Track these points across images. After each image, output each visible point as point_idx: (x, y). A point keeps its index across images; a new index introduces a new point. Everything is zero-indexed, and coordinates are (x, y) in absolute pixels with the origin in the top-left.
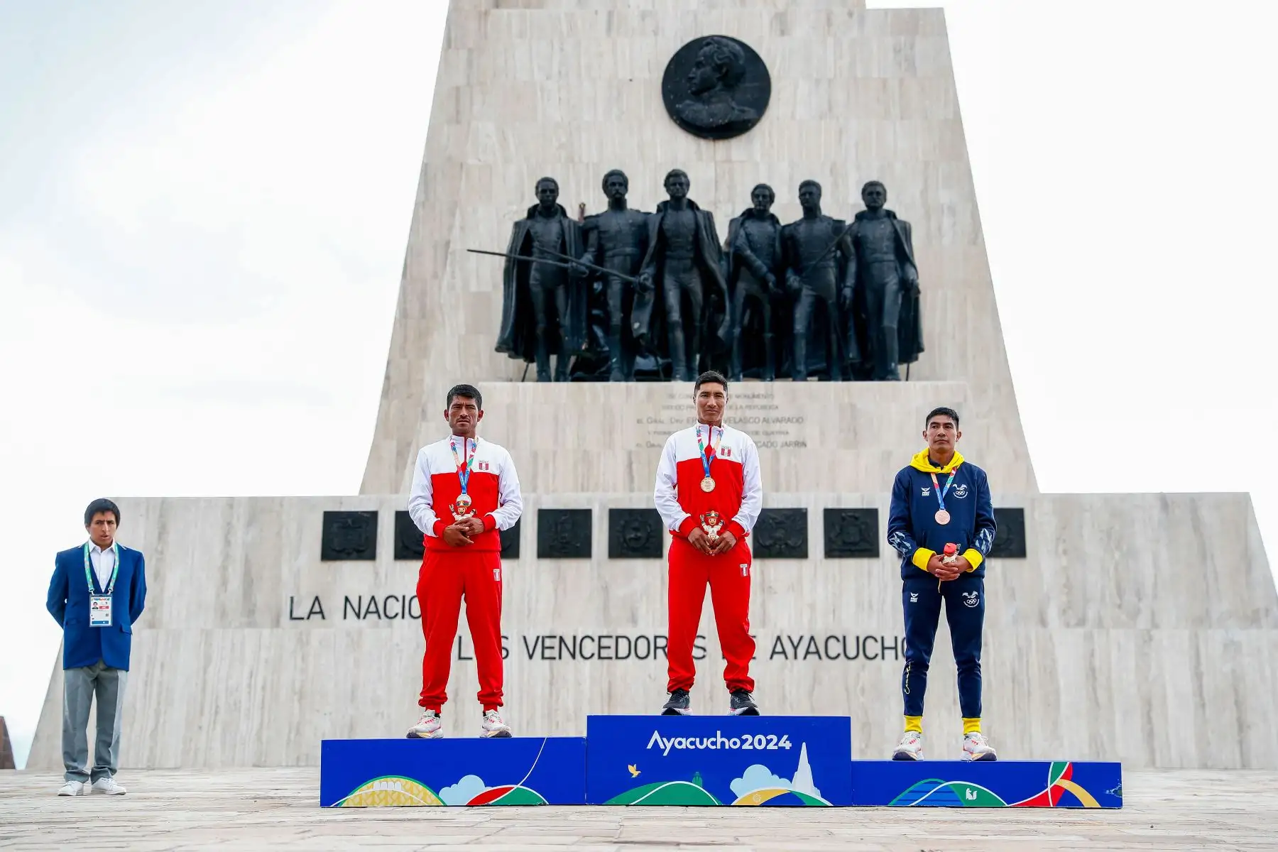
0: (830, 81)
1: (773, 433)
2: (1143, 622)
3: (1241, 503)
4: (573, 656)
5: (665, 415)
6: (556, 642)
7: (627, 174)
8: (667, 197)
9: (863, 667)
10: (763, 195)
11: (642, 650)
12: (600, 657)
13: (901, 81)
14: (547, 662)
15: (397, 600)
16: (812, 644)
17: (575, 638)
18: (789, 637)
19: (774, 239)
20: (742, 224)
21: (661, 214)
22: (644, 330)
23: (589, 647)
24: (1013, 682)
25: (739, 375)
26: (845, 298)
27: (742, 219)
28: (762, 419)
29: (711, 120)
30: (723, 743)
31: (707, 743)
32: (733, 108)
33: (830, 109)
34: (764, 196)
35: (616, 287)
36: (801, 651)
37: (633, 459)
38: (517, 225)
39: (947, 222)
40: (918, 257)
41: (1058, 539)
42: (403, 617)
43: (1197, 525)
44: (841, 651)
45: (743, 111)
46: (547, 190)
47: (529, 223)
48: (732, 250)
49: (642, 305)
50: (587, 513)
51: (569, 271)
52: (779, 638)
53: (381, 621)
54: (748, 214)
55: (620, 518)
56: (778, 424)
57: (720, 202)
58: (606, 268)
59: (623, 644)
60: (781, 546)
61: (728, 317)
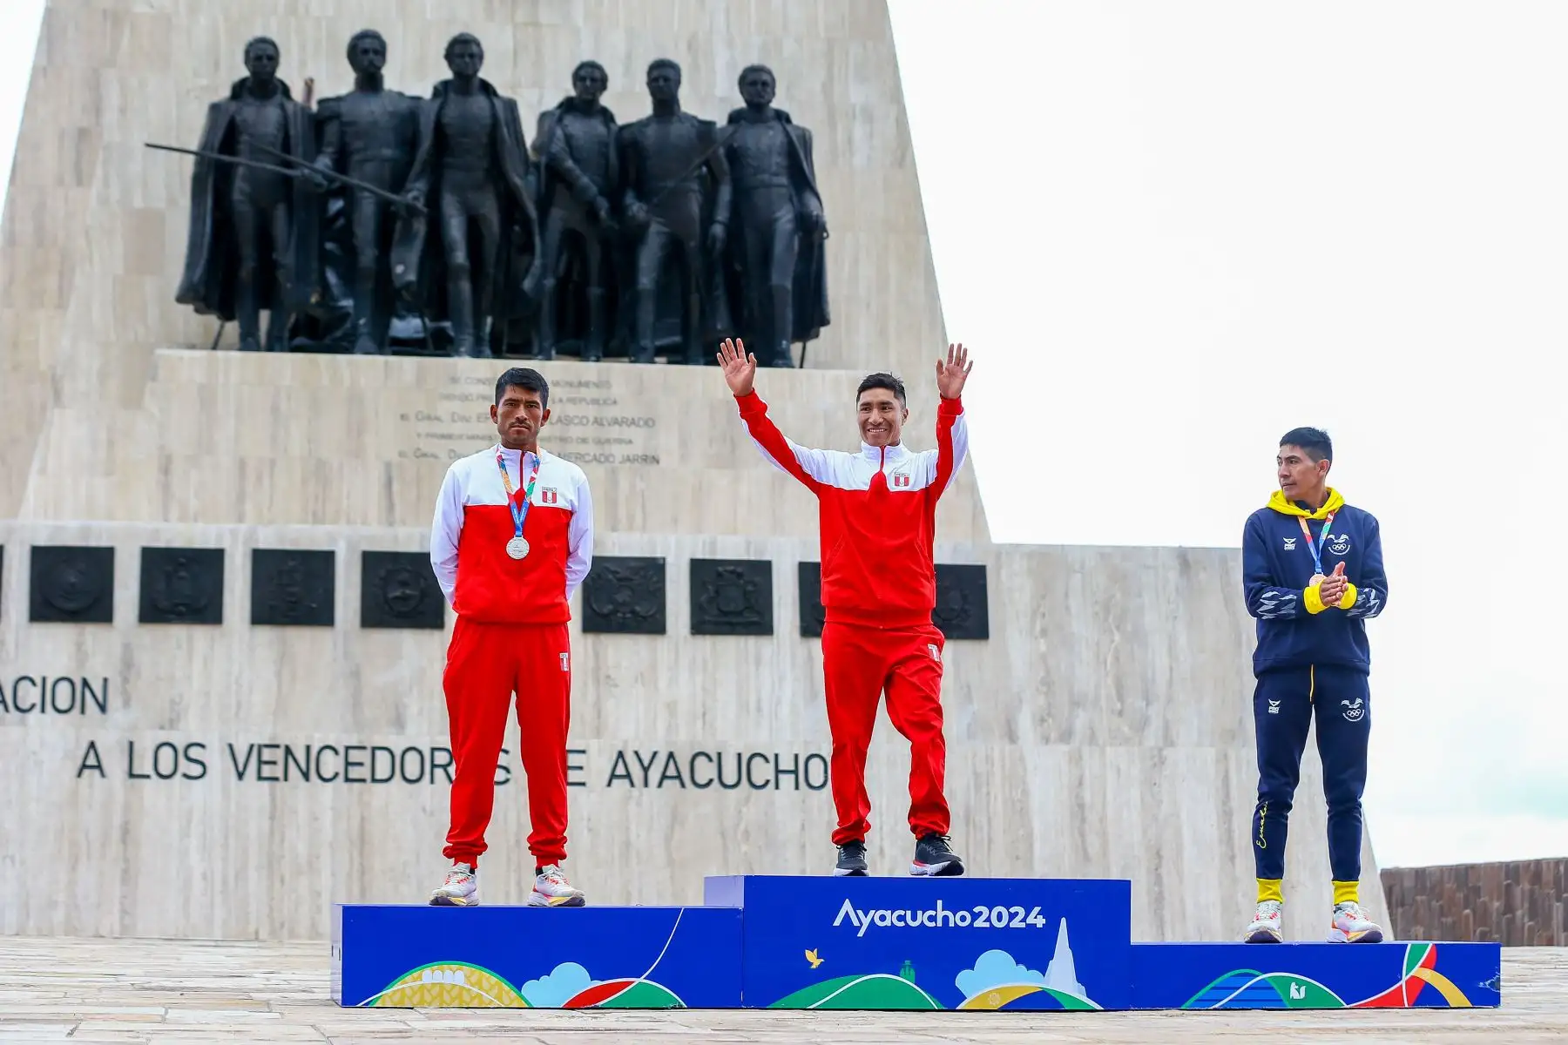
1: (608, 441)
2: (1152, 738)
4: (306, 776)
5: (444, 409)
6: (279, 755)
7: (385, 37)
8: (448, 75)
9: (747, 800)
10: (590, 78)
11: (412, 770)
12: (347, 780)
14: (266, 784)
15: (34, 684)
16: (671, 763)
17: (308, 748)
18: (636, 753)
19: (606, 145)
20: (560, 120)
21: (438, 102)
22: (412, 277)
23: (331, 764)
26: (714, 238)
27: (558, 112)
28: (591, 419)
30: (946, 919)
31: (923, 917)
34: (593, 80)
35: (367, 209)
36: (655, 775)
37: (393, 474)
38: (214, 108)
39: (859, 131)
40: (822, 182)
41: (1034, 613)
42: (43, 711)
43: (1230, 598)
44: (714, 776)
46: (262, 56)
47: (233, 106)
48: (543, 160)
49: (407, 237)
50: (328, 558)
51: (295, 183)
52: (621, 755)
53: (8, 716)
54: (568, 106)
55: (379, 566)
56: (617, 427)
57: (521, 84)
58: (353, 177)
59: (383, 759)
60: (624, 614)
61: (537, 262)
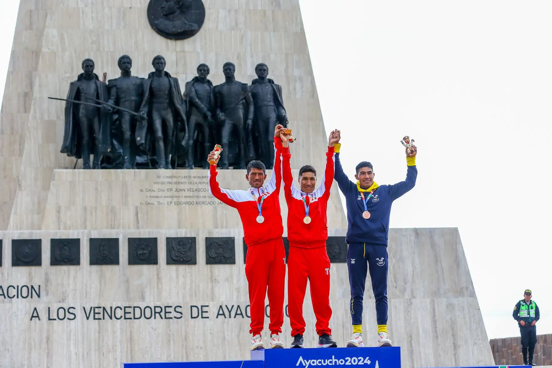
0: (236, 11)
2: (407, 295)
3: (454, 233)
4: (111, 318)
5: (155, 187)
6: (101, 310)
7: (131, 58)
8: (154, 70)
10: (203, 70)
11: (148, 314)
12: (125, 318)
13: (273, 11)
14: (97, 321)
15: (14, 288)
16: (239, 309)
17: (111, 308)
18: (226, 306)
19: (210, 93)
20: (193, 85)
21: (150, 80)
22: (143, 141)
23: (119, 313)
24: (343, 327)
25: (192, 166)
26: (248, 125)
27: (193, 82)
29: (174, 30)
30: (336, 362)
31: (327, 362)
32: (186, 24)
33: (237, 24)
34: (204, 70)
35: (127, 118)
36: (233, 313)
37: (139, 211)
38: (72, 84)
39: (298, 86)
42: (18, 297)
43: (433, 245)
45: (191, 25)
46: (88, 65)
47: (79, 84)
48: (188, 98)
49: (141, 128)
50: (117, 240)
51: (101, 110)
52: (221, 307)
53: (5, 300)
54: (196, 80)
55: (134, 243)
57: (179, 73)
58: (121, 107)
59: (138, 311)
60: (221, 257)
61: (187, 135)
